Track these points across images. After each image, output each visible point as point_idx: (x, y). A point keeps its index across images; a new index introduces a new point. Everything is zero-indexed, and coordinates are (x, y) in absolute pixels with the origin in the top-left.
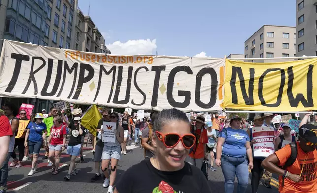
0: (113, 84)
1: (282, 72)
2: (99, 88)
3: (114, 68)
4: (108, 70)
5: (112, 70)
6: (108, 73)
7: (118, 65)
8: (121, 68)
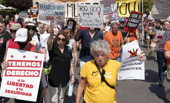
0: (72, 10)
1: (127, 4)
2: (68, 12)
3: (72, 4)
4: (70, 5)
5: (71, 5)
6: (70, 6)
7: (73, 3)
8: (74, 4)
